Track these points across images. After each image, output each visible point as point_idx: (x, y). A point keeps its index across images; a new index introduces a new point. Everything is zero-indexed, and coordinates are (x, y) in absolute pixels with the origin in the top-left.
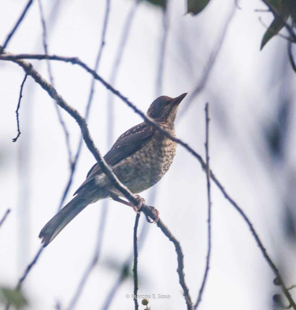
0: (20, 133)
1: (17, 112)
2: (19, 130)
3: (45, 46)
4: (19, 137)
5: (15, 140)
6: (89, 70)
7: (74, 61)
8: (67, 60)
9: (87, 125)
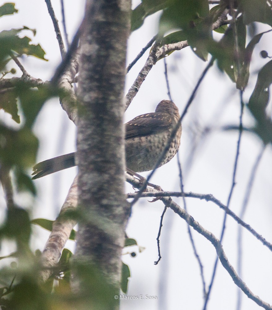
0: (160, 257)
1: (158, 239)
2: (159, 255)
3: (182, 186)
4: (160, 261)
5: (156, 263)
6: (222, 206)
7: (208, 198)
8: (202, 197)
9: (222, 246)
